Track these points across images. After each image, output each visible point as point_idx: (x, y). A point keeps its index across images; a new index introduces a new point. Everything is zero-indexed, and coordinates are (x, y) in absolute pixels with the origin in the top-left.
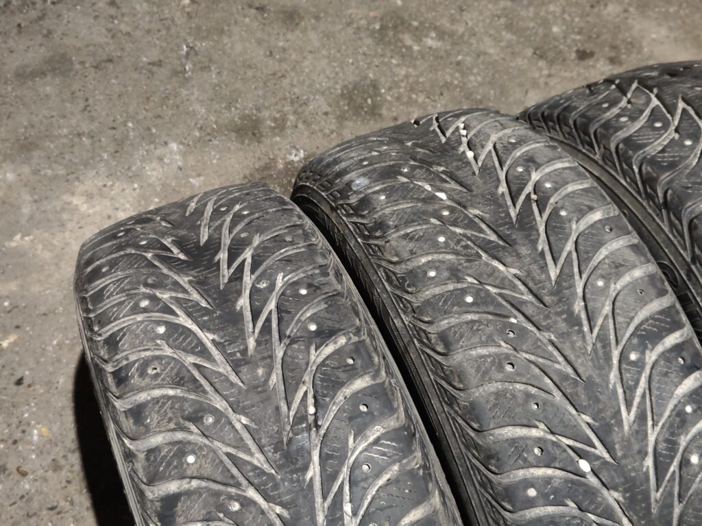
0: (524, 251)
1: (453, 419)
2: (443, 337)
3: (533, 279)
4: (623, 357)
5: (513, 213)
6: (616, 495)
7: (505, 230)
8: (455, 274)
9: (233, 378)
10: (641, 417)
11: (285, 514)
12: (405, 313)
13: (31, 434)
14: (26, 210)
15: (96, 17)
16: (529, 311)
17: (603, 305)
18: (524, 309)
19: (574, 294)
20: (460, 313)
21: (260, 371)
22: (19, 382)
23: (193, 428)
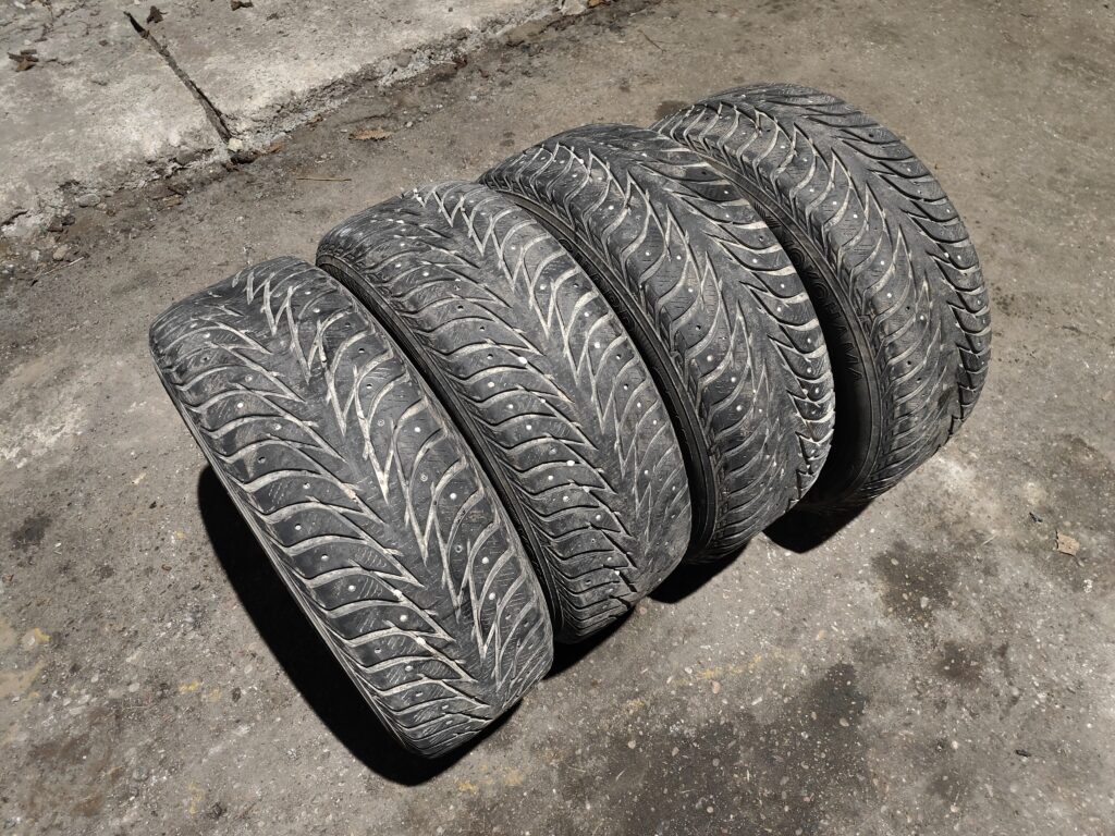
0: (459, 239)
1: (431, 353)
2: (412, 301)
3: (467, 254)
4: (536, 289)
5: (450, 222)
6: (549, 376)
7: (445, 230)
8: (414, 262)
9: (264, 351)
10: (555, 323)
11: (315, 425)
12: (386, 297)
13: (169, 540)
14: (137, 385)
15: (170, 242)
16: (467, 272)
17: (517, 261)
18: (464, 272)
19: (497, 257)
20: (421, 284)
21: (282, 343)
22: (153, 506)
23: (238, 386)
